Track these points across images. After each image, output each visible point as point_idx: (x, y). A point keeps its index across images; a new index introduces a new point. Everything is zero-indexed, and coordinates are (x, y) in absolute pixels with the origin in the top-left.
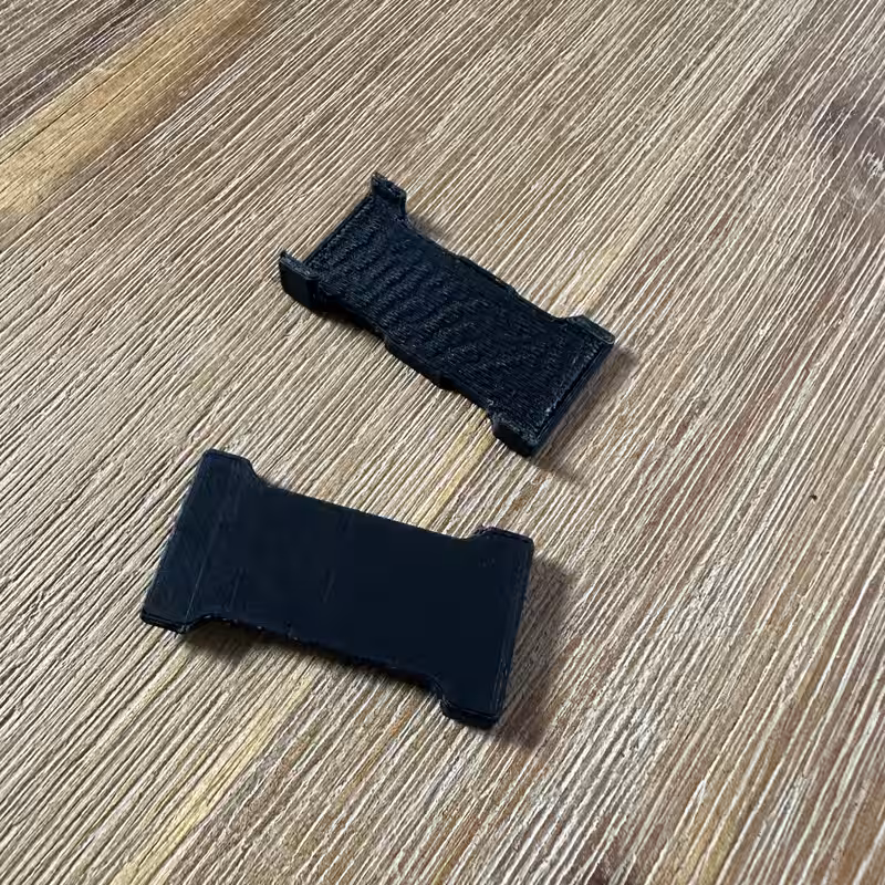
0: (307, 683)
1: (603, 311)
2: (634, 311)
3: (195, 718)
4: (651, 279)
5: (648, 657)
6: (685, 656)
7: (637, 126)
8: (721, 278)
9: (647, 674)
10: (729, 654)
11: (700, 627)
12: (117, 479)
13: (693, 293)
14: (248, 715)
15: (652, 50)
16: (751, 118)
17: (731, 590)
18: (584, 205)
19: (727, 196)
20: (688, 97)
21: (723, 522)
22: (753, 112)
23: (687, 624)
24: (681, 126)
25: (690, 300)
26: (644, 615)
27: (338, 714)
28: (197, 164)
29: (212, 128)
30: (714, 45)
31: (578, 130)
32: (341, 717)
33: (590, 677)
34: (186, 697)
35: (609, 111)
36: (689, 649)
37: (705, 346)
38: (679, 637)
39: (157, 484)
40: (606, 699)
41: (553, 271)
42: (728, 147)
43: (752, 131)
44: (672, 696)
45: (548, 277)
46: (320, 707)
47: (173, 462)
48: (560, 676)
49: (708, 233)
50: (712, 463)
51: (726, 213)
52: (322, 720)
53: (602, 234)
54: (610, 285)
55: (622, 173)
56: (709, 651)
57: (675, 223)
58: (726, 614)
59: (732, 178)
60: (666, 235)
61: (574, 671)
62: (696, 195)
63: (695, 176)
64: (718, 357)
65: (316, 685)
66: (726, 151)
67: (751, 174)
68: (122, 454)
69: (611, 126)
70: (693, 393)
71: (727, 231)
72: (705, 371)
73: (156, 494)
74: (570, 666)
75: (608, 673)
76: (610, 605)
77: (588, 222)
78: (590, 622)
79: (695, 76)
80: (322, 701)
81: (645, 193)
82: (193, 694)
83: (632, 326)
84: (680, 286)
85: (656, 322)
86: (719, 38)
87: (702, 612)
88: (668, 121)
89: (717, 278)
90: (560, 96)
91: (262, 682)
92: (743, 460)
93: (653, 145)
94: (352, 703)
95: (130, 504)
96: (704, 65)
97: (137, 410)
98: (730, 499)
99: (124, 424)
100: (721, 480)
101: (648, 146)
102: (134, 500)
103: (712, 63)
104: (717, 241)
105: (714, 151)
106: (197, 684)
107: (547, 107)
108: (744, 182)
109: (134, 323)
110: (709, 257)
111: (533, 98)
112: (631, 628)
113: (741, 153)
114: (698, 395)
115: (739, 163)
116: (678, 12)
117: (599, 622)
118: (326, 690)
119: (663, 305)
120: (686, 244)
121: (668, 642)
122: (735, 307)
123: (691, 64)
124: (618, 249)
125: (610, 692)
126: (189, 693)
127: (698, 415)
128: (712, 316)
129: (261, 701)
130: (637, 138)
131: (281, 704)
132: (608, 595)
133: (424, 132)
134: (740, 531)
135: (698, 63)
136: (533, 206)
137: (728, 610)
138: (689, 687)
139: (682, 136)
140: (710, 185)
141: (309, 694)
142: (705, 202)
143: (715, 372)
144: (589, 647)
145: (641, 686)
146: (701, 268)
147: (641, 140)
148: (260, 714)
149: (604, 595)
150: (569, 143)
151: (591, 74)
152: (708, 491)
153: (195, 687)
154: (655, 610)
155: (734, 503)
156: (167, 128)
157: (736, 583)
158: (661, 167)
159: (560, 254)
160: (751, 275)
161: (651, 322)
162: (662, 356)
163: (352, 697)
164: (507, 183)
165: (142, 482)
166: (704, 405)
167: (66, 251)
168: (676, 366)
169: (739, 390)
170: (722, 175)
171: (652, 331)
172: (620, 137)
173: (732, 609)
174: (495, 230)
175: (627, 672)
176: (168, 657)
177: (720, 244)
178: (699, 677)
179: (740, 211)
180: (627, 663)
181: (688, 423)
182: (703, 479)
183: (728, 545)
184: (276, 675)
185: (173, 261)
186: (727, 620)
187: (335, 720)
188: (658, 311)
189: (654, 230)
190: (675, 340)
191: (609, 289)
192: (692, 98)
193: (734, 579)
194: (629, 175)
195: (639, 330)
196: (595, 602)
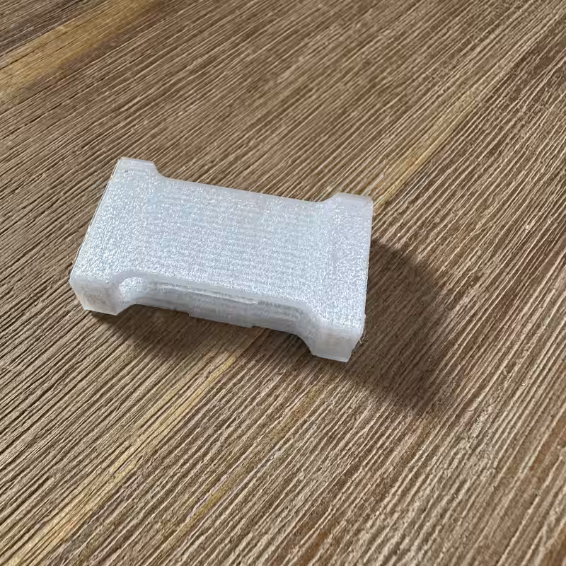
0: (120, 477)
1: (399, 202)
2: (424, 204)
3: (23, 496)
4: (439, 182)
5: (419, 488)
6: (453, 491)
7: (433, 78)
8: (495, 185)
9: (417, 504)
10: (493, 494)
11: (468, 466)
12: (8, 296)
13: (472, 194)
14: (66, 501)
15: (448, 31)
16: (521, 77)
17: (497, 436)
18: (389, 128)
19: (501, 129)
20: (473, 62)
21: (491, 375)
22: (523, 73)
23: (456, 462)
24: (467, 79)
25: (469, 199)
26: (418, 450)
27: (142, 509)
28: (114, 87)
29: (128, 65)
30: (493, 30)
31: (390, 78)
32: (144, 511)
33: (365, 501)
34: (19, 477)
35: (413, 68)
36: (456, 486)
37: (480, 234)
38: (449, 473)
39: (36, 303)
40: (378, 523)
41: (362, 172)
42: (503, 95)
43: (522, 86)
44: (438, 528)
45: (358, 175)
46: (127, 499)
47: (51, 288)
48: (338, 497)
49: (485, 153)
50: (483, 326)
51: (500, 140)
52: (127, 512)
53: (402, 149)
54: (406, 184)
55: (421, 108)
56: (475, 490)
57: (460, 144)
58: (492, 456)
59: (506, 116)
60: (452, 152)
61: (351, 494)
62: (477, 126)
63: (476, 113)
64: (491, 244)
65: (128, 479)
66: (501, 98)
67: (520, 114)
68: (16, 279)
69: (414, 77)
70: (469, 269)
71: (501, 153)
72: (479, 253)
73: (34, 310)
74: (349, 488)
75: (382, 499)
76: (388, 438)
77: (392, 140)
78: (370, 451)
79: (478, 49)
80: (130, 496)
81: (438, 122)
82: (25, 475)
83: (421, 215)
84: (462, 189)
85: (441, 213)
86: (497, 26)
87: (470, 452)
88: (458, 76)
89: (492, 185)
90: (378, 56)
91: (83, 473)
92: (510, 326)
93: (445, 91)
94: (155, 500)
95: (12, 316)
96: (485, 43)
97: (33, 248)
98: (498, 357)
99: (22, 257)
100: (490, 340)
101: (442, 91)
102: (16, 313)
103: (492, 41)
104: (493, 158)
105: (492, 97)
106: (32, 467)
107: (368, 63)
108: (515, 119)
109: (46, 187)
110: (486, 170)
111: (358, 58)
112: (405, 461)
113: (512, 100)
114: (473, 271)
115: (511, 106)
116: (468, 9)
117: (377, 452)
118: (135, 486)
119: (448, 200)
120: (468, 159)
121: (438, 476)
122: (506, 207)
123: (476, 41)
124: (414, 159)
125: (383, 516)
126: (22, 475)
127: (472, 287)
128: (486, 212)
129: (80, 488)
130: (434, 85)
131: (96, 493)
132: (387, 428)
133: (276, 75)
134: (506, 385)
135: (482, 40)
136: (352, 126)
137: (494, 452)
138: (456, 520)
139: (467, 87)
140: (488, 120)
141: (121, 487)
142: (484, 131)
143: (488, 254)
144: (367, 474)
145: (411, 515)
146: (479, 177)
147: (436, 88)
148: (77, 500)
149: (383, 428)
150: (382, 86)
151: (402, 44)
152: (479, 348)
153: (28, 470)
154: (428, 447)
155: (501, 361)
156: (97, 64)
157: (501, 430)
158: (451, 106)
159: (369, 160)
160: (520, 184)
161: (437, 213)
162: (444, 239)
163: (156, 495)
164: (333, 110)
165: (25, 301)
166: (477, 279)
167: (11, 137)
168: (456, 248)
169: (508, 270)
170: (498, 114)
171: (437, 220)
172: (420, 85)
173: (497, 453)
174: (321, 141)
175: (399, 501)
176: (13, 442)
177: (495, 161)
178: (464, 513)
179: (512, 139)
180: (399, 492)
181: (464, 293)
182: (475, 338)
183: (496, 395)
184: (97, 467)
185: (83, 147)
186: (492, 463)
187: (138, 513)
188: (444, 205)
189: (442, 149)
190: (456, 229)
191: (405, 186)
192: (476, 63)
193: (500, 426)
194: (425, 110)
195: (427, 218)
196: (376, 433)
